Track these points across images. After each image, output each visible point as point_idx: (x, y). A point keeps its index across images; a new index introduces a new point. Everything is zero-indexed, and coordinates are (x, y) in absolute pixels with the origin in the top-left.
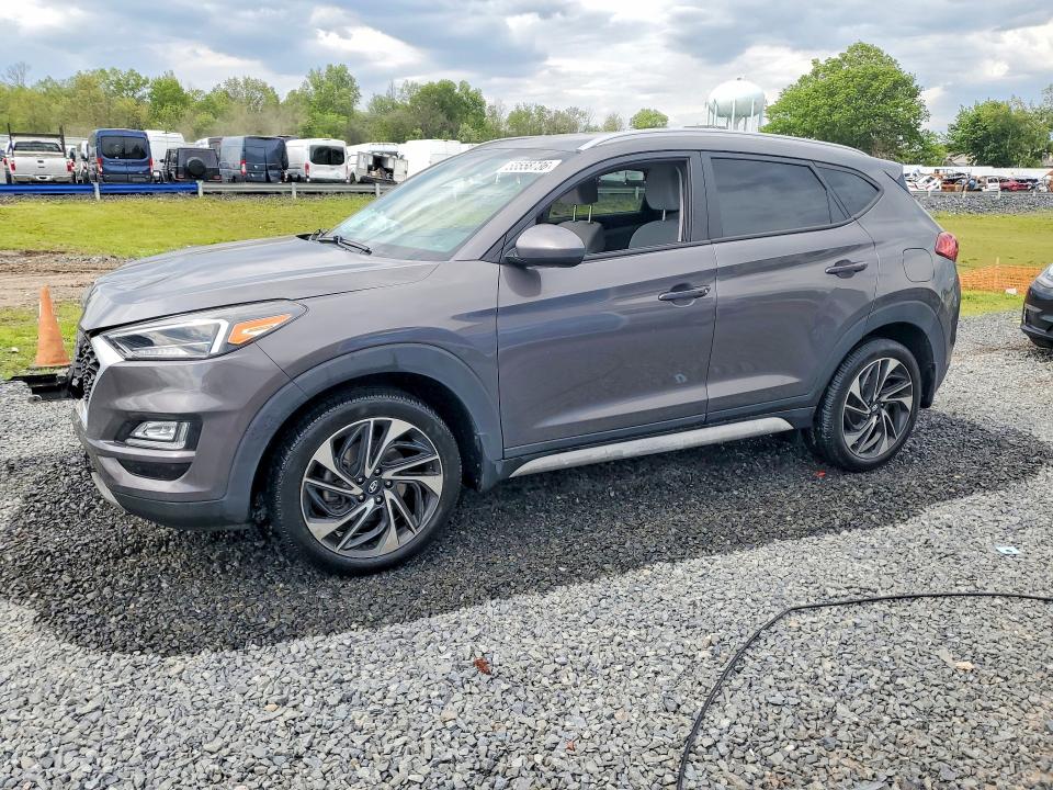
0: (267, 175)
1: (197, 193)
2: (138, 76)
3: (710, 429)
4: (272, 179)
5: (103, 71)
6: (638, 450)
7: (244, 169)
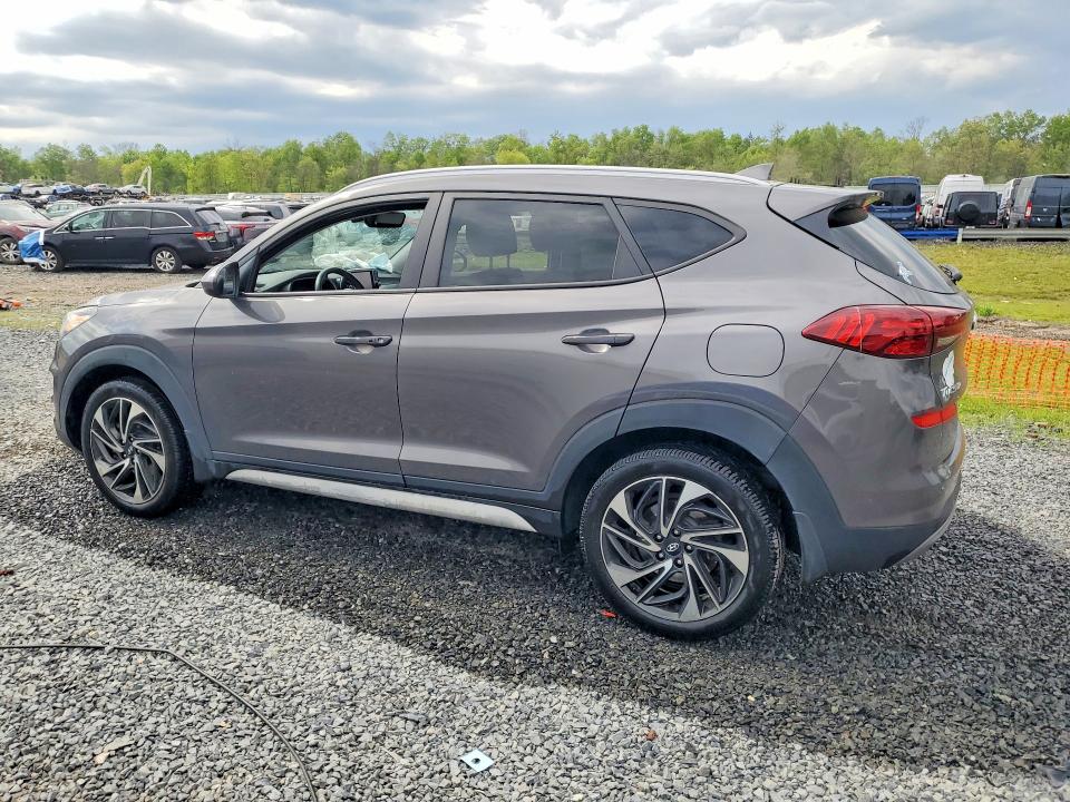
0: (1059, 219)
1: (955, 240)
2: (1033, 117)
3: (416, 495)
4: (1064, 223)
5: (997, 115)
6: (335, 492)
7: (1028, 214)
